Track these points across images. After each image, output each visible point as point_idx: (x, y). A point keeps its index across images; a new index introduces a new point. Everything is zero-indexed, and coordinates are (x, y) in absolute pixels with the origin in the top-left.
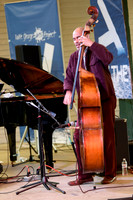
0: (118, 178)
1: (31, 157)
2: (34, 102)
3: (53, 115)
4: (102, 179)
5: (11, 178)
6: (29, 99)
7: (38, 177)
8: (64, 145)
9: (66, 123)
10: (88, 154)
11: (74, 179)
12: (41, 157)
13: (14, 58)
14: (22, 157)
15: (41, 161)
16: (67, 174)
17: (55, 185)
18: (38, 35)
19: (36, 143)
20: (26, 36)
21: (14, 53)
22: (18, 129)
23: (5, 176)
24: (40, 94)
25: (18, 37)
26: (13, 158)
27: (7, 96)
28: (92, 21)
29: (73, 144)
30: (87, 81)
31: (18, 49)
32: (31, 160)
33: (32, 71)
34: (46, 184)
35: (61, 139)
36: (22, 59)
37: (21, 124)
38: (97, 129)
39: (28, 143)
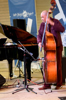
0: (63, 87)
1: (20, 75)
2: (22, 47)
3: (32, 54)
4: (55, 87)
5: (10, 85)
6: (20, 46)
7: (23, 85)
8: (36, 70)
9: (38, 58)
10: (49, 74)
11: (42, 86)
12: (25, 75)
13: (13, 26)
14: (15, 75)
15: (25, 77)
16: (38, 84)
17: (32, 89)
18: (25, 14)
19: (22, 68)
20: (18, 14)
21: (12, 23)
22: (14, 61)
23: (7, 85)
24: (25, 44)
25: (15, 15)
26: (11, 76)
27: (9, 44)
28: (52, 7)
29: (41, 69)
30: (50, 37)
31: (14, 21)
32: (20, 77)
33: (21, 32)
34: (27, 89)
35: (35, 66)
36: (16, 26)
37: (16, 59)
38: (54, 61)
39: (19, 68)
